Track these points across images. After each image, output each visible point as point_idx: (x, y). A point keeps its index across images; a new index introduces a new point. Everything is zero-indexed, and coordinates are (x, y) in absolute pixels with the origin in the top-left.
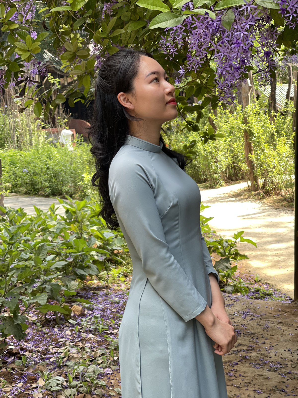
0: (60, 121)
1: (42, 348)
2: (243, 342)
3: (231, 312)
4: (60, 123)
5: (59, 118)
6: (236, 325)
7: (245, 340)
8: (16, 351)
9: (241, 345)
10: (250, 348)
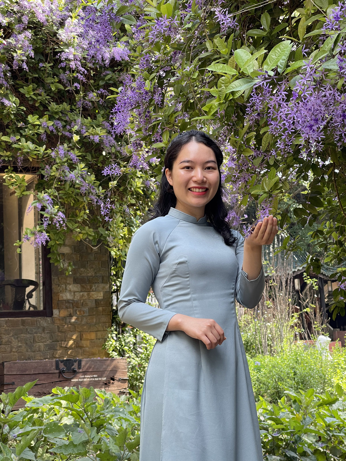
0: (316, 326)
4: (317, 329)
5: (315, 322)
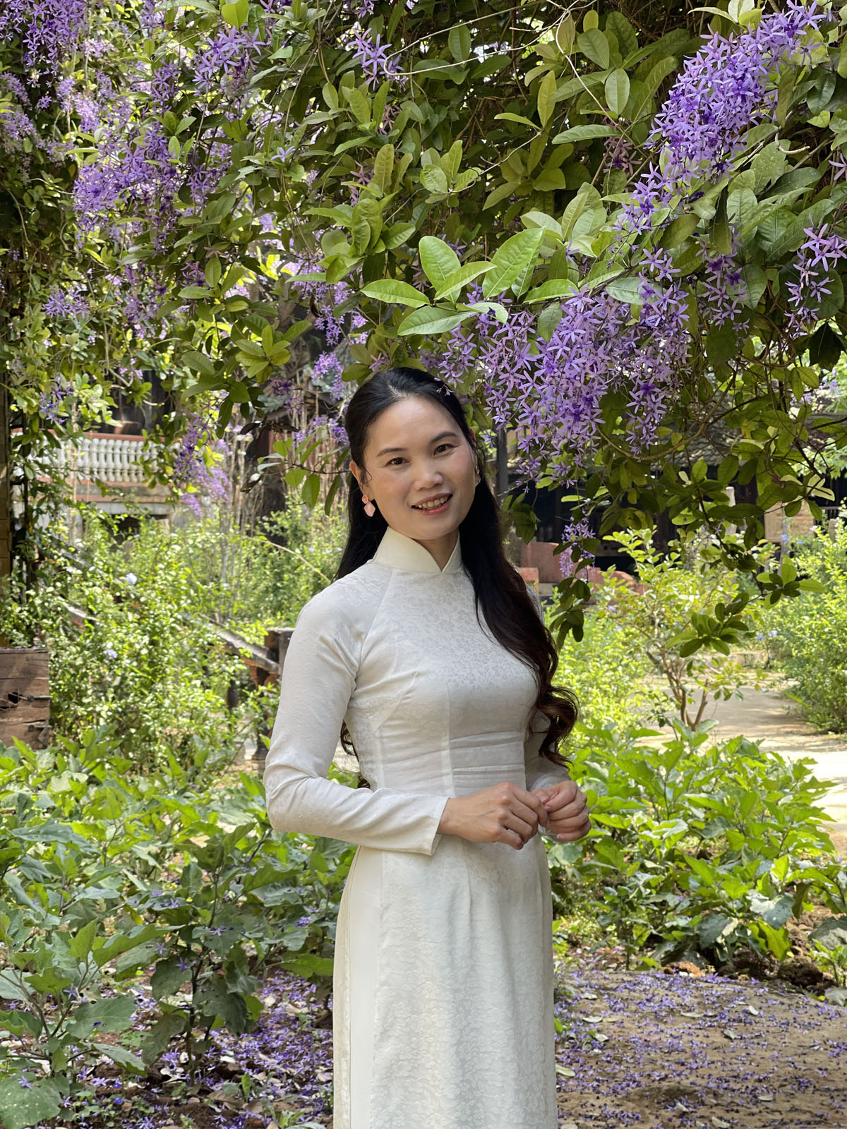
1: (299, 1069)
2: (804, 1103)
3: (807, 1040)
6: (803, 1068)
7: (812, 1102)
8: (236, 1069)
9: (797, 1110)
10: (818, 1119)
